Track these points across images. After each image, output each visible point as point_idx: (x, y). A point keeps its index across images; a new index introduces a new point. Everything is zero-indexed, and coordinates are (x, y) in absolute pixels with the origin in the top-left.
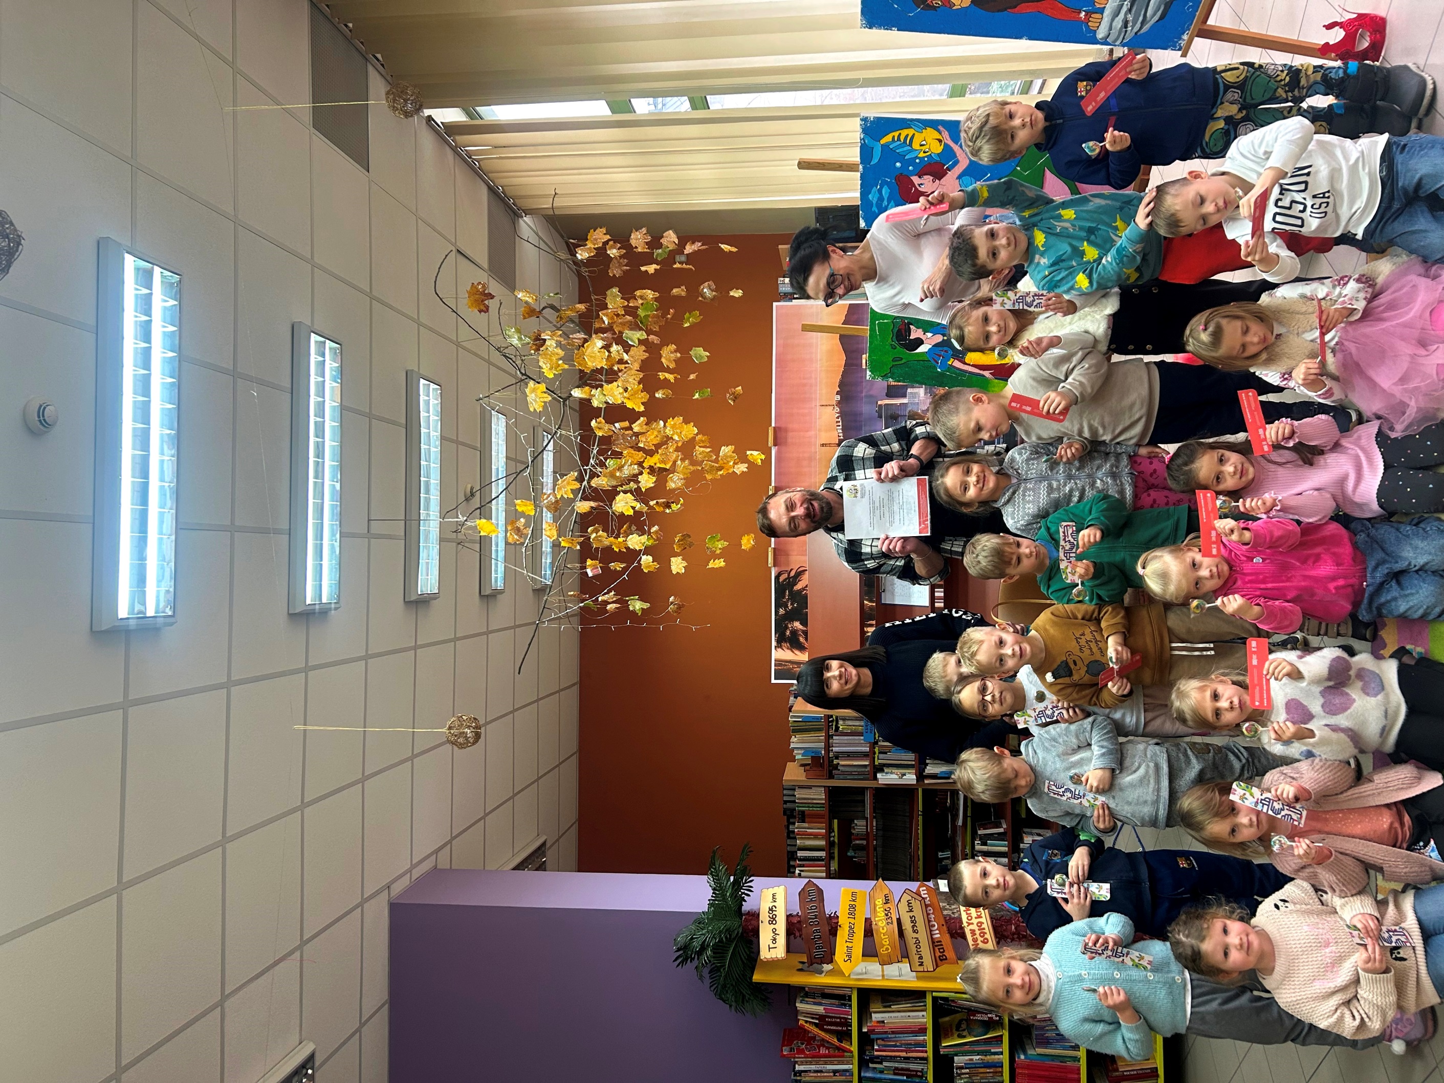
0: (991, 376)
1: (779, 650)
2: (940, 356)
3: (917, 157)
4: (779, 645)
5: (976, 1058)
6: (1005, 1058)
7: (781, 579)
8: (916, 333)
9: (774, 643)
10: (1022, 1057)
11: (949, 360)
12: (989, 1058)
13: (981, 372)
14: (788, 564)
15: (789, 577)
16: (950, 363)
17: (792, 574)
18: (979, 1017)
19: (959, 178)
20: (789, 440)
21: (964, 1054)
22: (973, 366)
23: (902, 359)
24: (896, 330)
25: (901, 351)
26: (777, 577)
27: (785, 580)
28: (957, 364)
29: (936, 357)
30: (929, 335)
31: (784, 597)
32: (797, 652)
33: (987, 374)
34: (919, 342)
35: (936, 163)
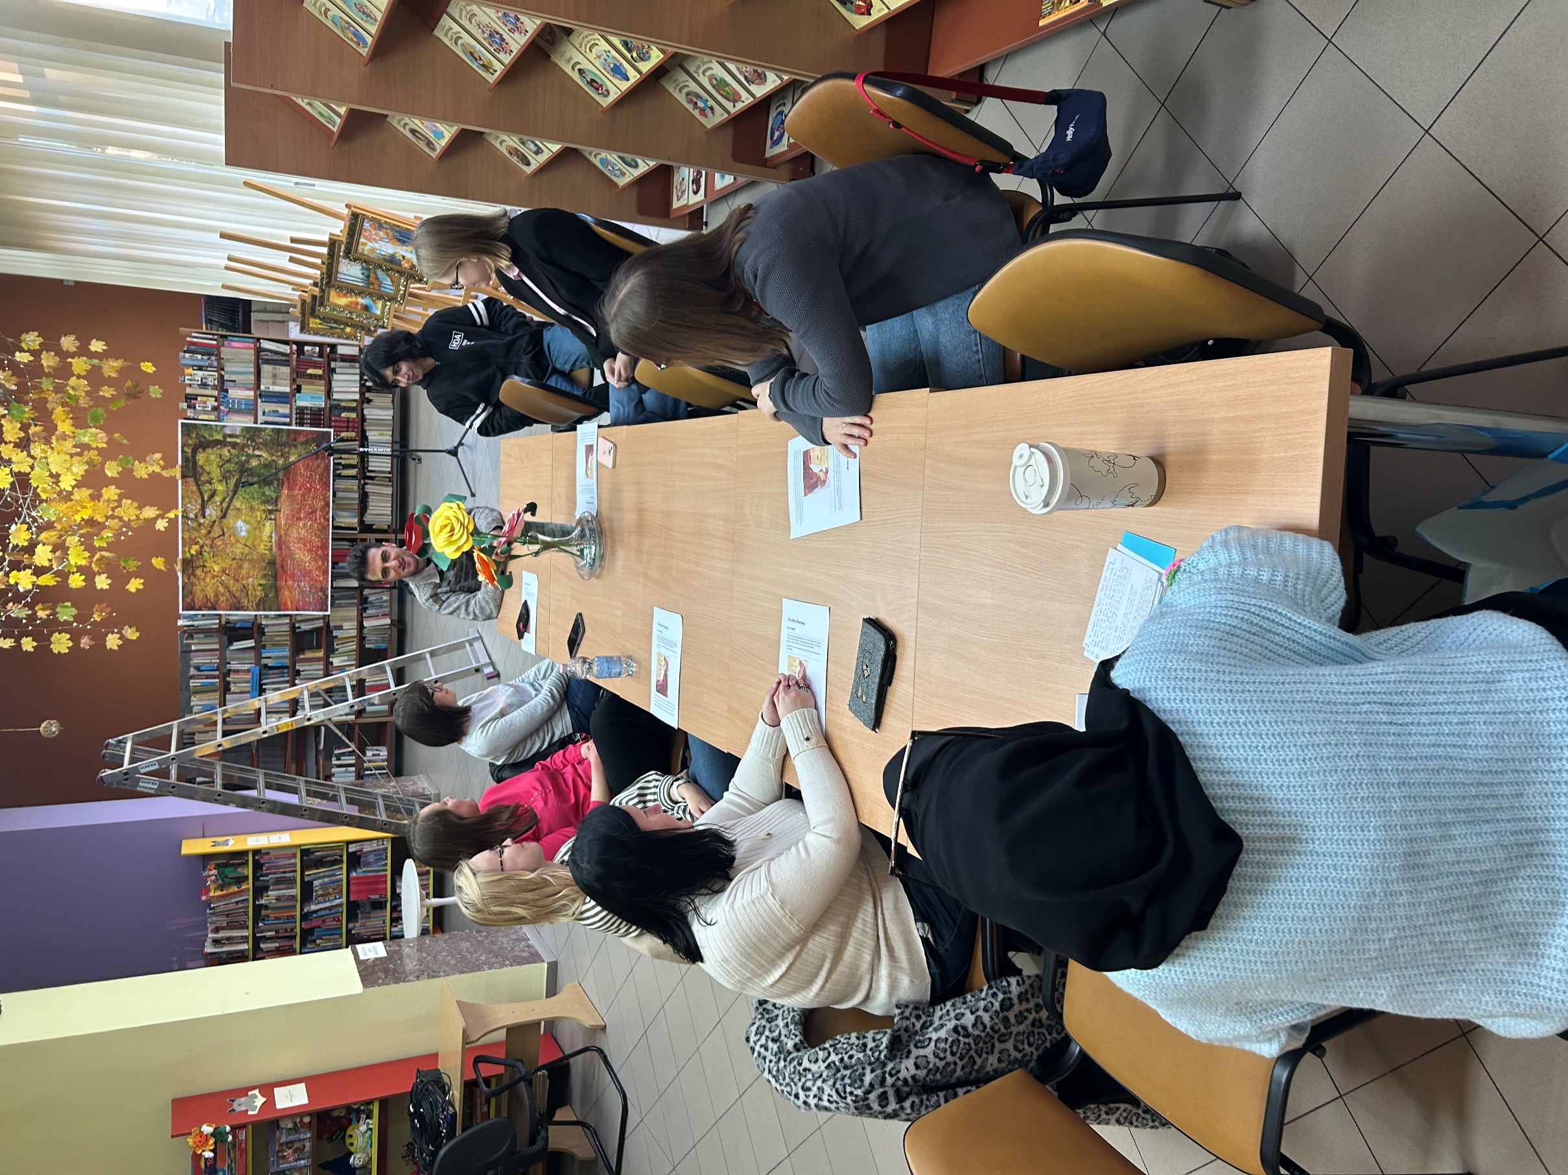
5: (326, 880)
6: (345, 877)
10: (354, 874)
12: (333, 878)
18: (329, 859)
21: (319, 878)
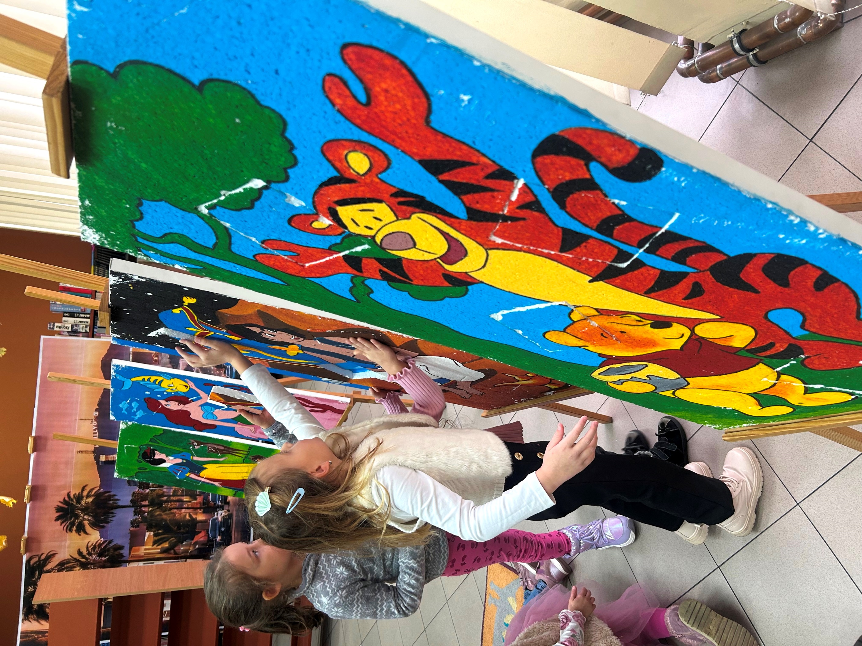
0: (220, 486)
1: (26, 622)
2: (179, 471)
3: (165, 391)
4: (26, 617)
7: (32, 562)
8: (158, 456)
9: (21, 616)
11: (187, 473)
13: (213, 482)
14: (39, 548)
15: (39, 560)
16: (187, 475)
17: (43, 557)
19: (201, 406)
20: (49, 447)
22: (205, 478)
23: (146, 469)
24: (142, 452)
25: (144, 464)
26: (28, 562)
27: (36, 563)
28: (193, 476)
29: (176, 471)
30: (171, 458)
31: (34, 577)
32: (43, 622)
33: (217, 484)
34: (163, 461)
35: (182, 396)
